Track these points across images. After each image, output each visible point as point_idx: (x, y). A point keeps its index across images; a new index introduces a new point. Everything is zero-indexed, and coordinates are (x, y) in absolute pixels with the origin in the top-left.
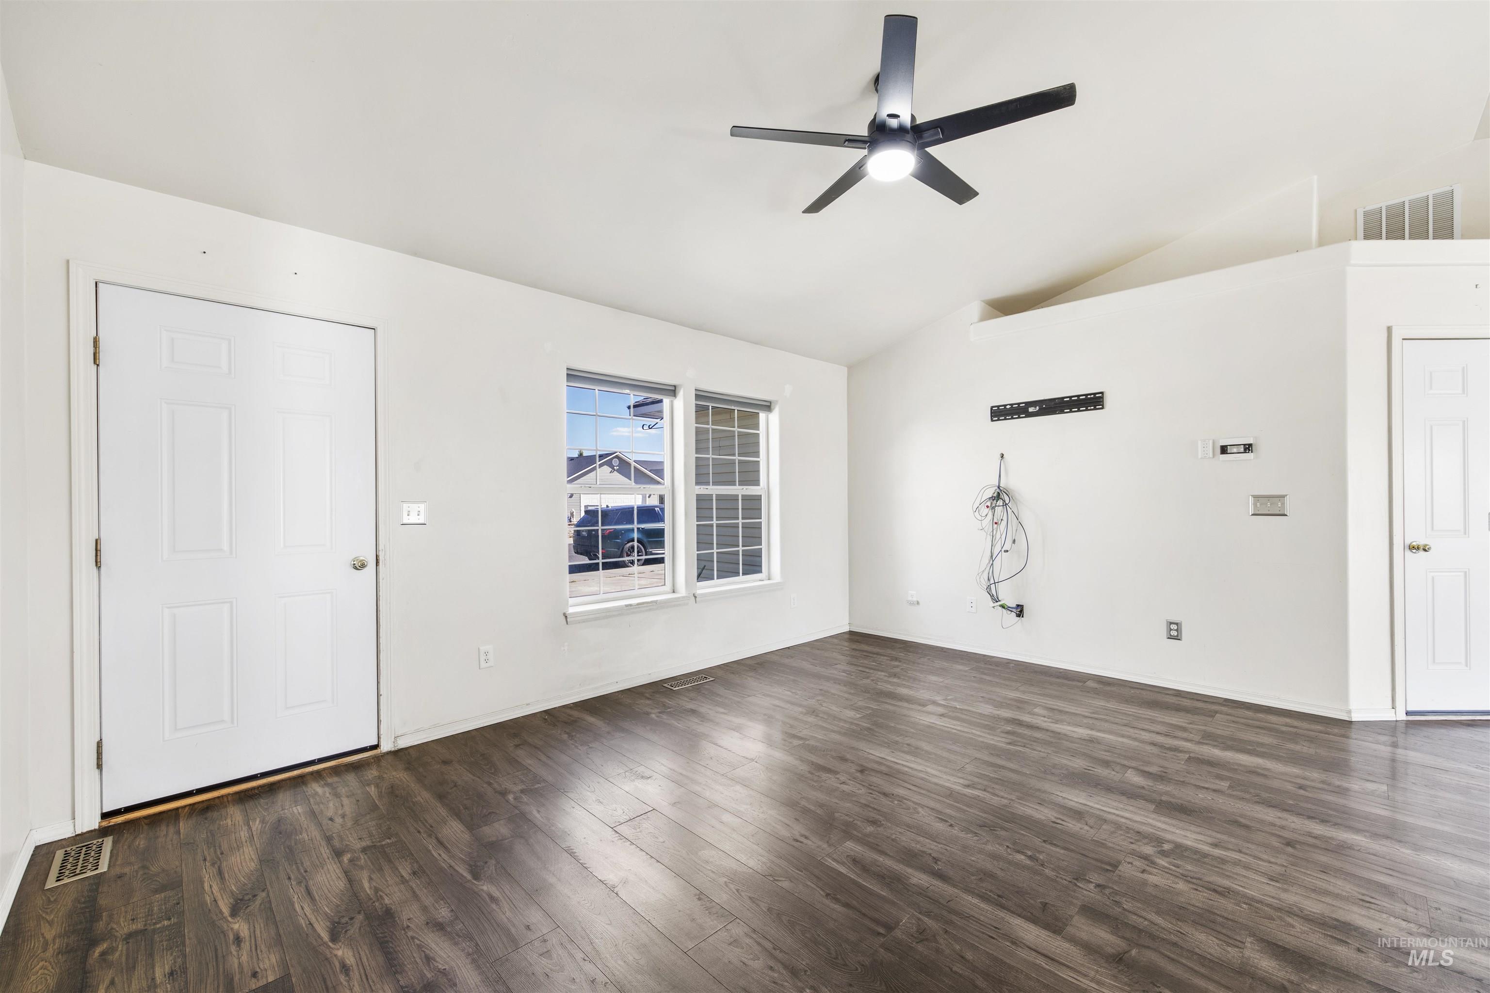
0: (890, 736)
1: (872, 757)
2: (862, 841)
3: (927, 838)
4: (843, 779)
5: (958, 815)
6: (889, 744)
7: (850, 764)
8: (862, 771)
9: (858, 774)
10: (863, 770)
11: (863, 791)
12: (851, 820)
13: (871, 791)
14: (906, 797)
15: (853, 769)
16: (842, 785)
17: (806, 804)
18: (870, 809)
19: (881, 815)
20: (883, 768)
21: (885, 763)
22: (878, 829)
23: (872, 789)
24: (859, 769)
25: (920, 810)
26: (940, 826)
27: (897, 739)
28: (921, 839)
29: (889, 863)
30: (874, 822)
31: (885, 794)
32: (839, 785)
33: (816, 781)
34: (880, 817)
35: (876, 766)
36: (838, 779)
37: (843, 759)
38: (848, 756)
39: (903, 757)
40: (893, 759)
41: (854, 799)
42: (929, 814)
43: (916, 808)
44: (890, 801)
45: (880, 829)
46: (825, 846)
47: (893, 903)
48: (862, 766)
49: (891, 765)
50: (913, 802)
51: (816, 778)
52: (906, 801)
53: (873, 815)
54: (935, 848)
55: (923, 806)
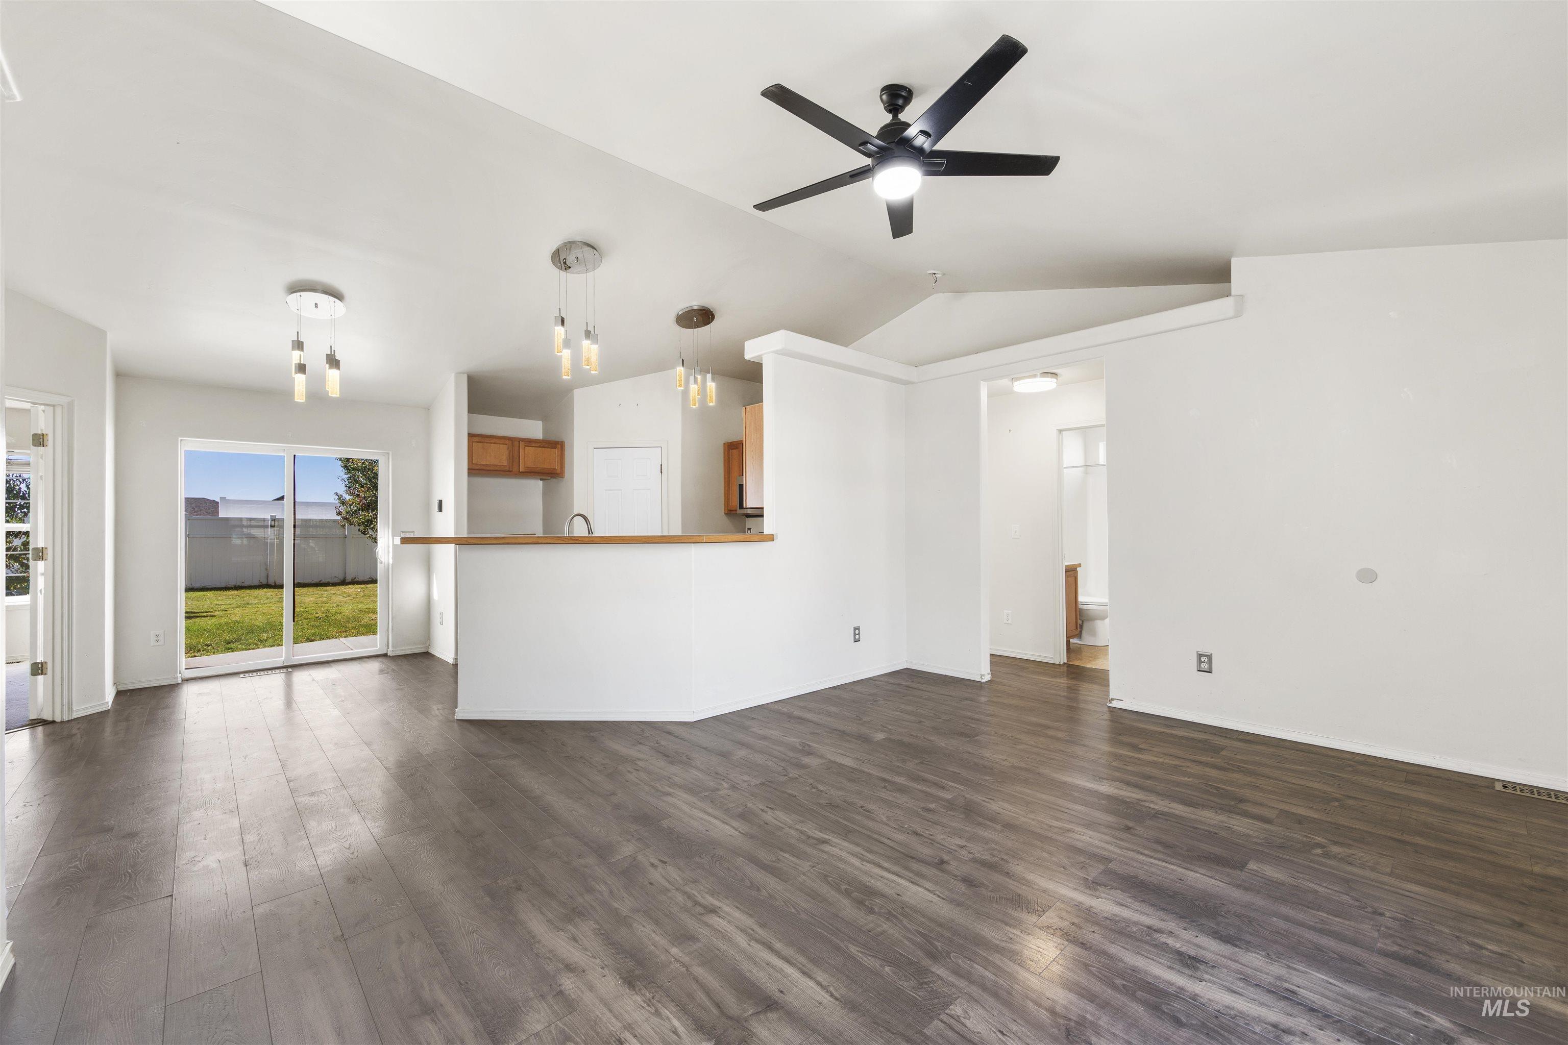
0: (897, 935)
1: (928, 885)
2: (938, 799)
3: (886, 799)
4: (964, 852)
5: (851, 815)
6: (902, 914)
7: (958, 874)
8: (942, 862)
9: (946, 858)
10: (941, 864)
11: (940, 837)
12: (949, 812)
13: (931, 837)
14: (894, 831)
15: (953, 866)
16: (963, 844)
17: (994, 825)
18: (932, 820)
19: (922, 815)
20: (915, 866)
21: (911, 875)
22: (924, 806)
23: (929, 839)
24: (945, 866)
25: (885, 819)
26: (871, 806)
27: (886, 926)
28: (891, 799)
29: (919, 787)
30: (928, 810)
31: (916, 834)
32: (968, 845)
33: (994, 849)
34: (923, 814)
35: (924, 869)
36: (969, 853)
37: (968, 881)
38: (962, 887)
39: (886, 884)
40: (901, 881)
41: (949, 830)
42: (877, 815)
43: (888, 820)
44: (912, 827)
45: (923, 805)
46: (967, 796)
47: (918, 770)
48: (943, 871)
49: (904, 872)
50: (889, 826)
51: (995, 853)
52: (897, 827)
53: (929, 816)
54: (882, 793)
55: (882, 822)
